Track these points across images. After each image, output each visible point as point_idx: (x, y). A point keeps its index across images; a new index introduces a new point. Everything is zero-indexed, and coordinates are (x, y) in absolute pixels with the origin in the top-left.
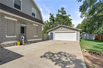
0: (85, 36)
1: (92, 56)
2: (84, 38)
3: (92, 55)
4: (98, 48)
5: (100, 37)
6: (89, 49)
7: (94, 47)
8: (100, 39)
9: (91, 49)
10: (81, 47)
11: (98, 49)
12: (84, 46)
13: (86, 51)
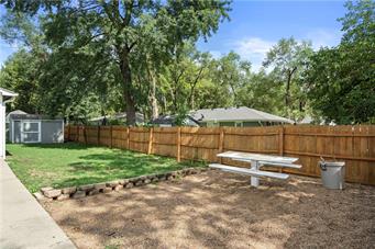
0: (28, 126)
1: (85, 209)
2: (23, 136)
3: (82, 204)
4: (87, 169)
5: (81, 132)
6: (59, 180)
7: (72, 168)
8: (81, 138)
9: (70, 180)
10: (24, 183)
11: (88, 174)
12: (34, 173)
13: (57, 192)
